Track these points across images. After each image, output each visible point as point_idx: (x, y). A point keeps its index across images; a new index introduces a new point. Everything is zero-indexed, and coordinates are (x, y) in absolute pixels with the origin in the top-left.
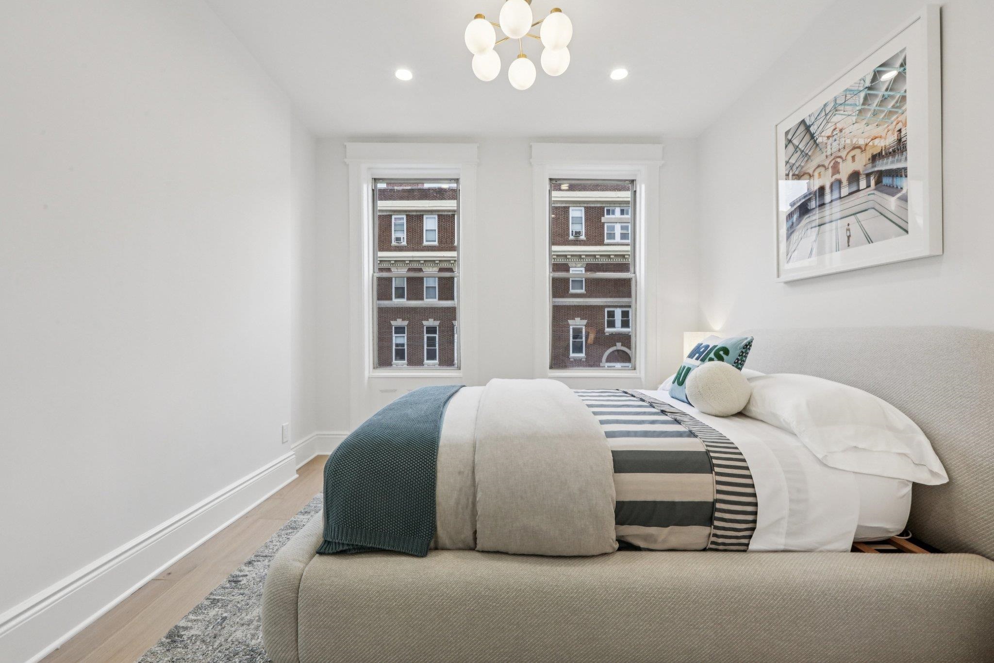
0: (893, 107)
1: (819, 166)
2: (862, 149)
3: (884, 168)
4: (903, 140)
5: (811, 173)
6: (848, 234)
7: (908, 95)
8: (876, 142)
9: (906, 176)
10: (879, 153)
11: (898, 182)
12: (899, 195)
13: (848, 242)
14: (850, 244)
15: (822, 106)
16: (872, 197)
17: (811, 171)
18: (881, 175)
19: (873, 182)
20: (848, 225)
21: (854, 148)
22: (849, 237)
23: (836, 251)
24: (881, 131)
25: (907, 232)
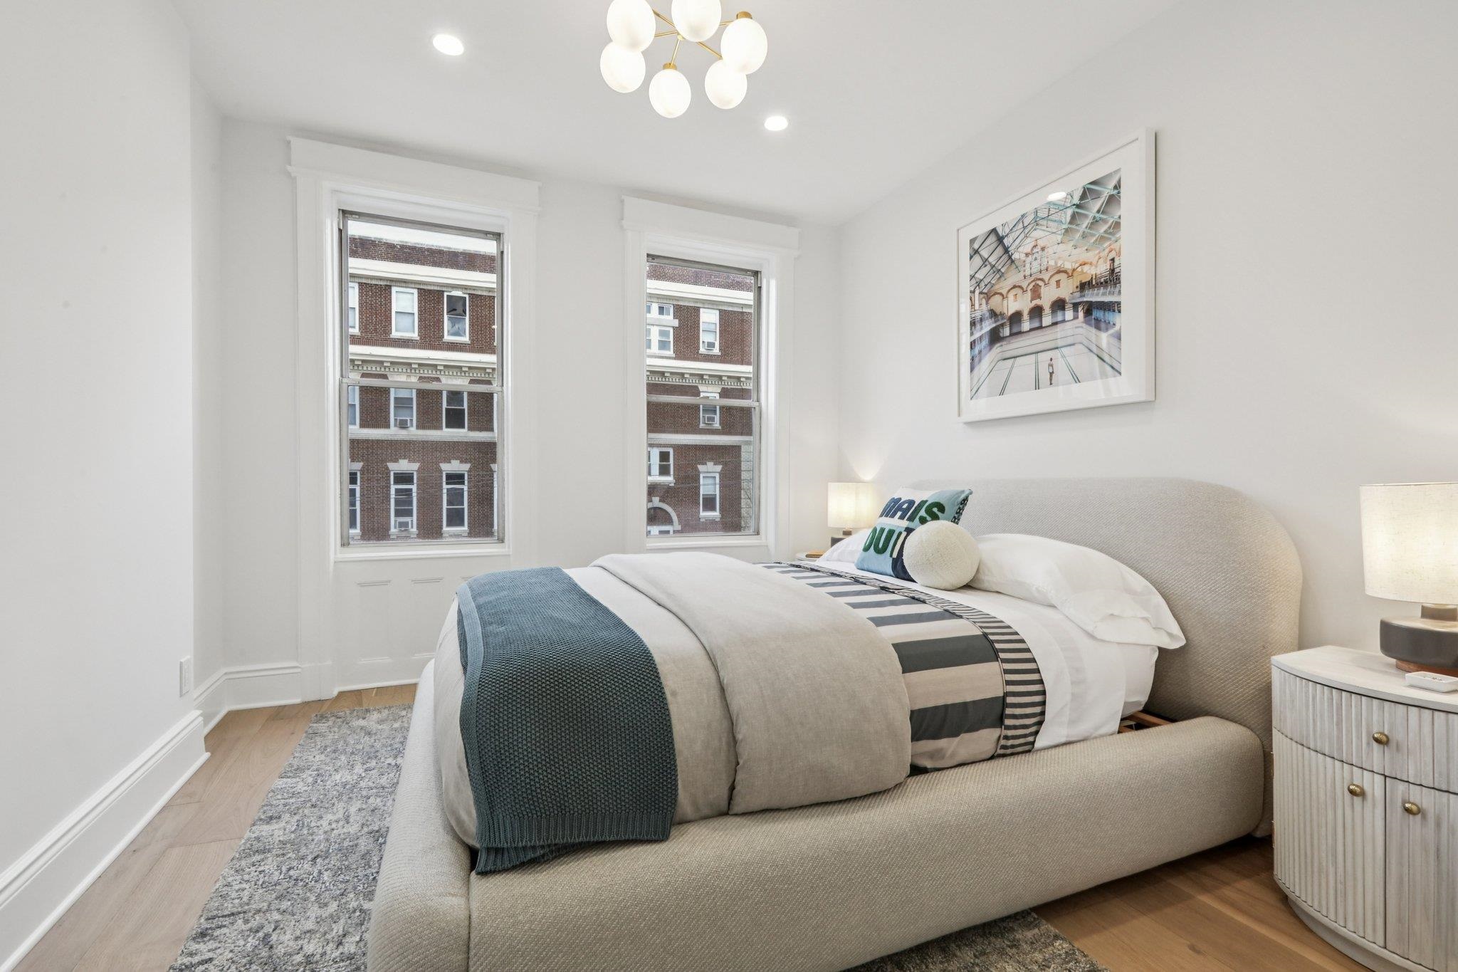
0: (1105, 232)
1: (1015, 287)
2: (1070, 274)
3: (1094, 299)
4: (1117, 270)
5: (1004, 293)
6: (1051, 371)
7: (1123, 222)
8: (1086, 268)
9: (1120, 312)
10: (1089, 282)
11: (1110, 316)
12: (1111, 331)
13: (1051, 380)
14: (1053, 382)
15: (1018, 215)
16: (1080, 330)
17: (1004, 292)
18: (1090, 309)
19: (1081, 314)
20: (1051, 359)
21: (1059, 272)
22: (1051, 374)
23: (1037, 387)
24: (1090, 256)
25: (1120, 373)
